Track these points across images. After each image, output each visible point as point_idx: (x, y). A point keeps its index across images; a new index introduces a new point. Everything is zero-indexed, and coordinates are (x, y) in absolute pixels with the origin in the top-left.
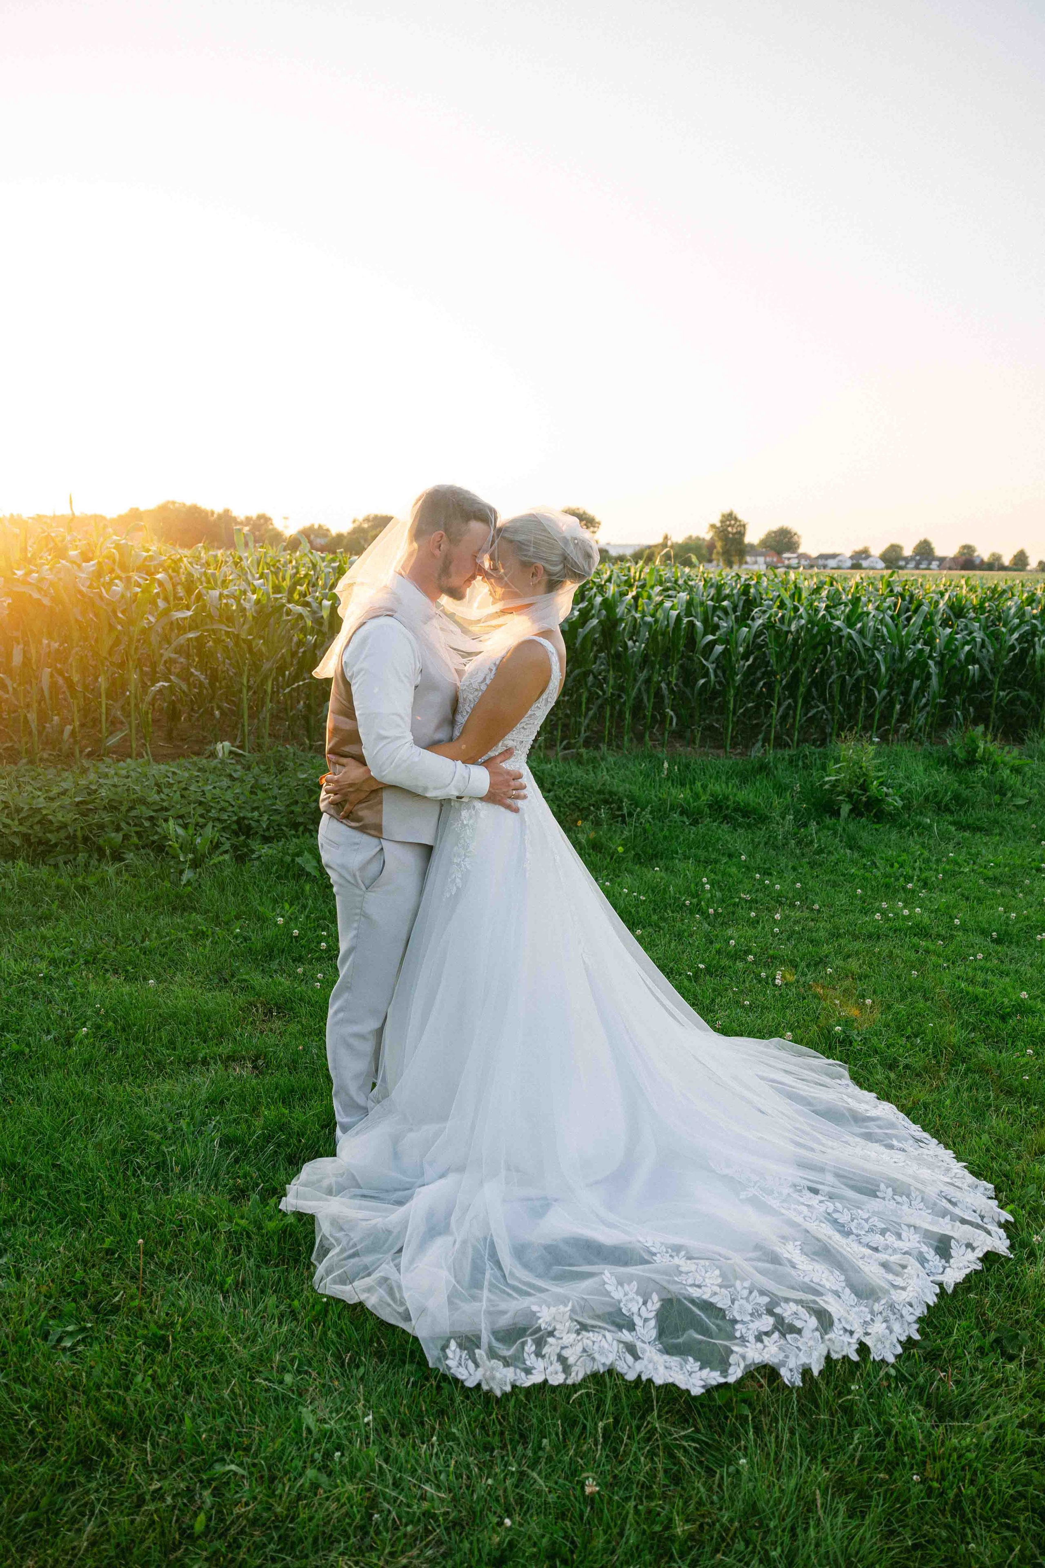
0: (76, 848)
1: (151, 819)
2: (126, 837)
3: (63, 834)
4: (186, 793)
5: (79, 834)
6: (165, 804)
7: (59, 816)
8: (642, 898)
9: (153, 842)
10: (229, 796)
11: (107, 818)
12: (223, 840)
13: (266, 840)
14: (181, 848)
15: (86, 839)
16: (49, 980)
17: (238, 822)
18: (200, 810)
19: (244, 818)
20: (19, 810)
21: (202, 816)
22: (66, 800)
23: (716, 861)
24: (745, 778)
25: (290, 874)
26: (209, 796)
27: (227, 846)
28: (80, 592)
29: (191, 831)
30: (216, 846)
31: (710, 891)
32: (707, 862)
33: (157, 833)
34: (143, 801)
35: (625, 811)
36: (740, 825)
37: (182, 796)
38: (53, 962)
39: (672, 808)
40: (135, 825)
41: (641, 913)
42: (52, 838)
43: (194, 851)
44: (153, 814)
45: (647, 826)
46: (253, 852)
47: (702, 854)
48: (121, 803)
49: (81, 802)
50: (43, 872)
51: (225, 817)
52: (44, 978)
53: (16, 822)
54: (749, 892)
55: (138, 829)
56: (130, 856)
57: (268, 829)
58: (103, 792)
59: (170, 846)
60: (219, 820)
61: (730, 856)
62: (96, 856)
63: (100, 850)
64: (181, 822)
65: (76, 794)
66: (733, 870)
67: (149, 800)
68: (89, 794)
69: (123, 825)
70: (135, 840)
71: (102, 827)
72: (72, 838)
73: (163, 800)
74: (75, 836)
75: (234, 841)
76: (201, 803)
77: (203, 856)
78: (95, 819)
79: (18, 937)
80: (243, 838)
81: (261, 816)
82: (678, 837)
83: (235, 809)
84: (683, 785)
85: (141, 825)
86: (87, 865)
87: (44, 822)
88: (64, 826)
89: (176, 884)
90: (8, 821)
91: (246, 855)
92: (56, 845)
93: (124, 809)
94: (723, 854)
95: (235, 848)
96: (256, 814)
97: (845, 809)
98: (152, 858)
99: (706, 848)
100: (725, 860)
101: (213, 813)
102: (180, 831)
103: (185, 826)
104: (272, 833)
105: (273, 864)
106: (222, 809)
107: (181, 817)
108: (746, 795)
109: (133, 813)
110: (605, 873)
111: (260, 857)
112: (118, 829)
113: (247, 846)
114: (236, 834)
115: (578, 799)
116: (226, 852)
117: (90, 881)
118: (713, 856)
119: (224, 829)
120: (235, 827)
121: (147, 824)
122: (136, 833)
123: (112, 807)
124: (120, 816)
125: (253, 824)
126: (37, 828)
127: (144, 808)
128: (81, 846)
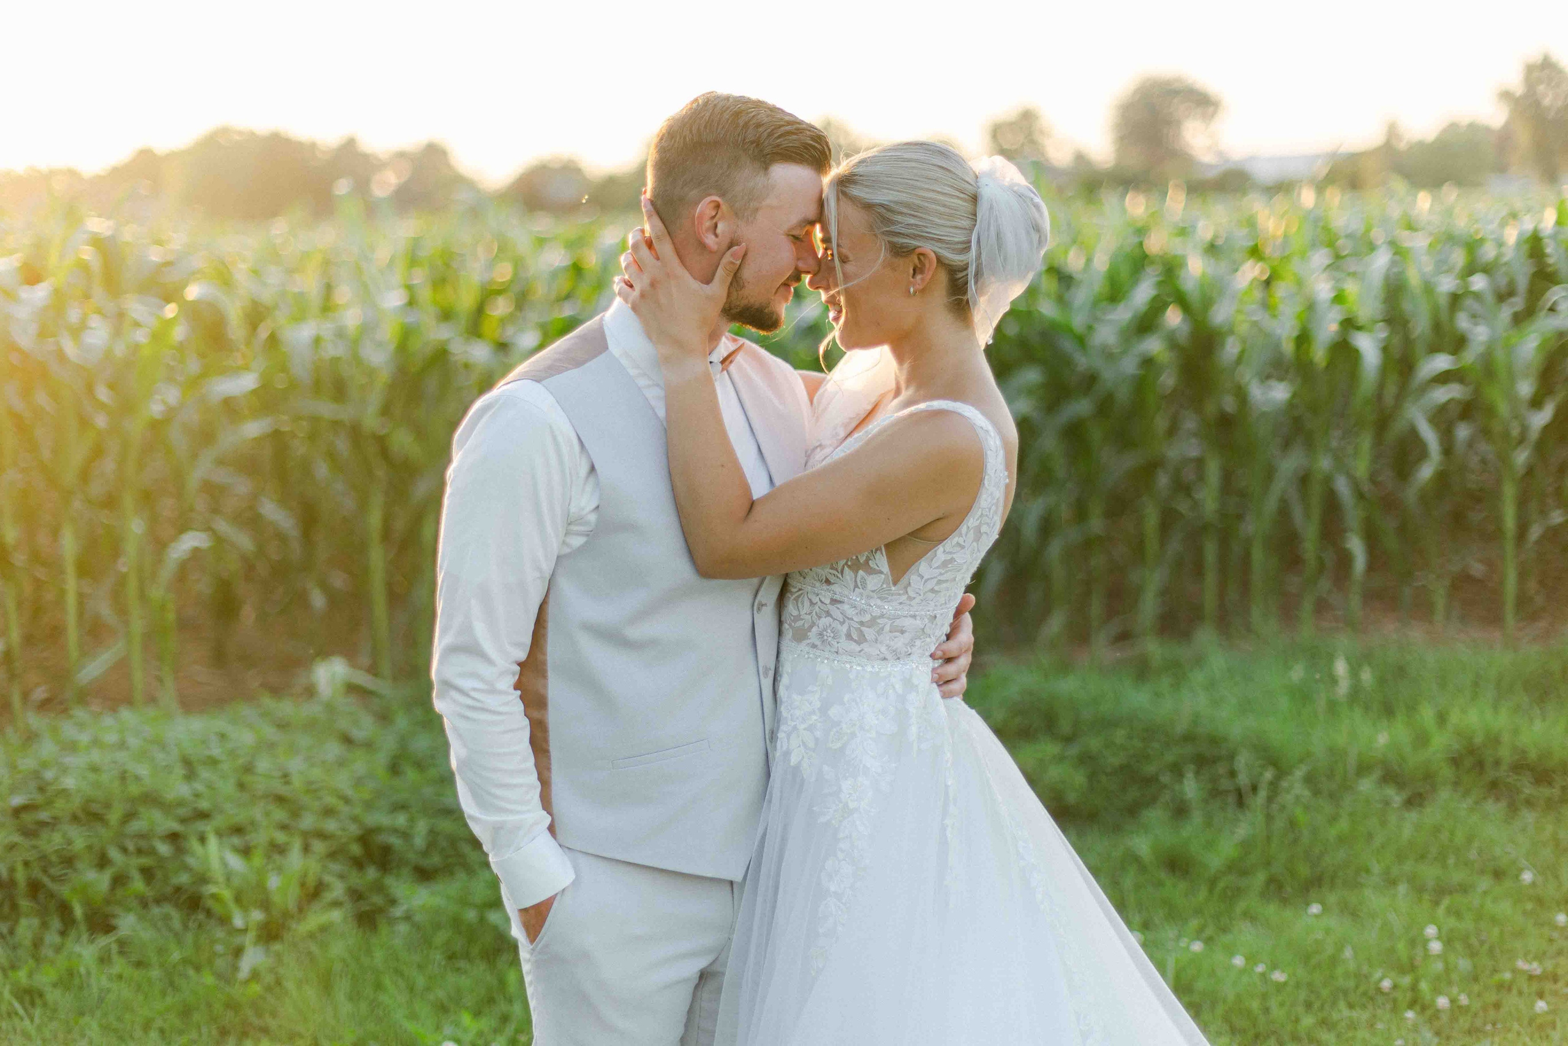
0: (14, 907)
1: (174, 837)
2: (119, 880)
4: (248, 779)
5: (21, 876)
6: (204, 805)
8: (1279, 976)
9: (178, 889)
10: (342, 781)
11: (79, 839)
12: (328, 879)
13: (424, 875)
14: (238, 899)
15: (35, 888)
17: (365, 838)
18: (280, 814)
19: (377, 830)
21: (284, 827)
23: (1464, 889)
25: (475, 951)
26: (297, 782)
27: (338, 890)
28: (20, 350)
29: (258, 860)
30: (314, 893)
31: (1443, 957)
32: (1441, 891)
33: (187, 868)
34: (151, 799)
35: (1243, 779)
36: (1529, 803)
37: (241, 786)
39: (1363, 769)
40: (140, 852)
41: (1277, 1013)
43: (265, 904)
44: (175, 826)
45: (1299, 812)
46: (393, 902)
47: (1430, 873)
48: (108, 806)
49: (25, 808)
51: (331, 825)
54: (1540, 957)
55: (145, 861)
56: (127, 923)
57: (425, 853)
58: (70, 784)
59: (214, 896)
60: (322, 835)
61: (1498, 874)
62: (56, 923)
63: (64, 910)
64: (236, 840)
65: (13, 790)
66: (1504, 908)
67: (170, 796)
68: (41, 789)
69: (114, 854)
70: (138, 885)
71: (69, 861)
73: (197, 795)
74: (12, 881)
75: (356, 879)
76: (280, 800)
77: (286, 915)
78: (52, 842)
80: (372, 873)
81: (412, 820)
82: (1370, 836)
83: (358, 811)
84: (1388, 711)
85: (152, 852)
86: (37, 944)
89: (227, 978)
91: (381, 910)
93: (114, 817)
94: (1482, 872)
95: (356, 895)
96: (401, 820)
98: (176, 923)
99: (1441, 858)
100: (1485, 883)
101: (308, 821)
102: (235, 862)
103: (246, 852)
104: (435, 860)
105: (437, 926)
106: (329, 812)
107: (238, 830)
109: (136, 826)
110: (1194, 923)
111: (408, 918)
112: (103, 862)
113: (379, 887)
114: (359, 864)
116: (336, 904)
117: (46, 977)
118: (1458, 876)
119: (332, 855)
120: (356, 849)
121: (164, 849)
122: (142, 869)
123: (89, 815)
124: (107, 834)
125: (395, 841)
127: (157, 815)
128: (24, 903)
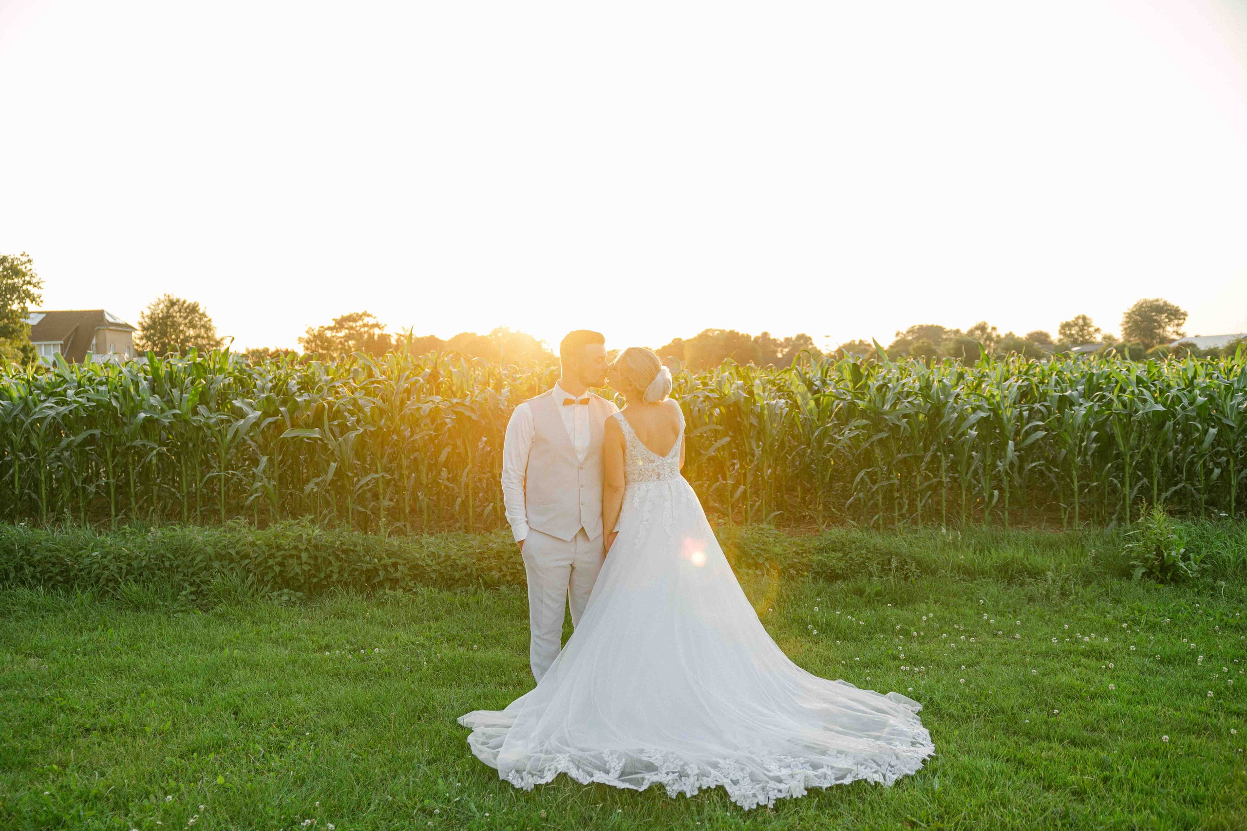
0: (471, 582)
3: (464, 572)
5: (474, 573)
7: (463, 561)
11: (494, 562)
16: (423, 646)
20: (439, 557)
22: (470, 551)
24: (1052, 546)
38: (429, 638)
40: (512, 568)
42: (457, 575)
49: (481, 553)
50: (446, 594)
52: (419, 645)
53: (434, 562)
58: (495, 546)
65: (478, 548)
69: (504, 568)
71: (490, 569)
72: (469, 575)
74: (471, 574)
78: (485, 564)
79: (416, 627)
85: (515, 568)
87: (454, 566)
88: (465, 568)
90: (429, 562)
92: (460, 579)
93: (505, 557)
97: (1139, 573)
98: (519, 590)
108: (1038, 560)
112: (501, 570)
115: (868, 559)
117: (472, 600)
122: (511, 574)
123: (499, 555)
124: (502, 562)
126: (449, 568)
128: (474, 581)
